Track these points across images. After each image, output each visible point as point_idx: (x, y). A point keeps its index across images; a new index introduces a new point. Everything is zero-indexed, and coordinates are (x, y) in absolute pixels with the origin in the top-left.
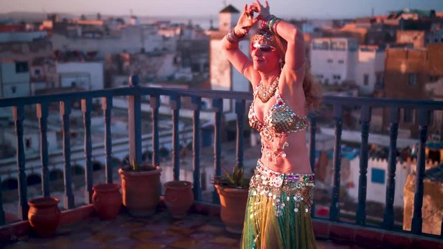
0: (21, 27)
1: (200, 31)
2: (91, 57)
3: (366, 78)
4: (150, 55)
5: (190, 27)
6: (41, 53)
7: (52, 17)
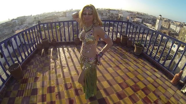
0: (133, 13)
1: (156, 18)
2: (141, 18)
3: (178, 31)
4: (148, 19)
5: (155, 17)
6: (135, 16)
7: (137, 12)
